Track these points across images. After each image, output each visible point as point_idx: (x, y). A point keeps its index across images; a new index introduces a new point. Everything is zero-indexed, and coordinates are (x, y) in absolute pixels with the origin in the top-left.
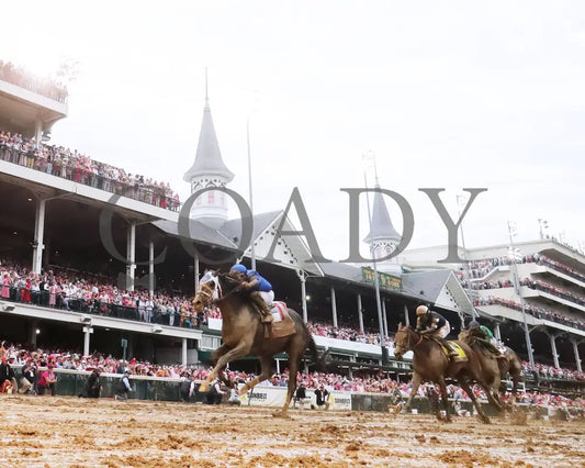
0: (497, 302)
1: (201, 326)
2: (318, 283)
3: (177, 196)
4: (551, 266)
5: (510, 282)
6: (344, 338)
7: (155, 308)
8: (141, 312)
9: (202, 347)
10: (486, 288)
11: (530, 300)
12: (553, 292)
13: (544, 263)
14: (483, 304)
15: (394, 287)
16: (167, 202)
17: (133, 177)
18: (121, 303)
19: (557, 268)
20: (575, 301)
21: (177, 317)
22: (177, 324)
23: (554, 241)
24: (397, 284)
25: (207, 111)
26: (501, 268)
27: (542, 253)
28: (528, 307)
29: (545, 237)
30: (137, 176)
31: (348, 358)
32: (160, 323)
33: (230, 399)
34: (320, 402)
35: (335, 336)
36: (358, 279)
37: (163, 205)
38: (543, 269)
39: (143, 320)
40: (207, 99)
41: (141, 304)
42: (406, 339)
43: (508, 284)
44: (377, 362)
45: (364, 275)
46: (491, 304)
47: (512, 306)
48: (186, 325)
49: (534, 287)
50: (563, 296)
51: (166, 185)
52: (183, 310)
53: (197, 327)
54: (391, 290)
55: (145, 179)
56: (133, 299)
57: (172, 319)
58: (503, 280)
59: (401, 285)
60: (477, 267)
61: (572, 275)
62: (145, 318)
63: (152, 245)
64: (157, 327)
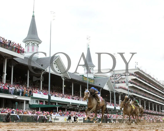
0: (121, 88)
1: (31, 96)
2: (68, 81)
3: (24, 49)
4: (137, 77)
5: (125, 82)
6: (76, 100)
7: (15, 89)
8: (10, 91)
9: (31, 103)
10: (118, 83)
11: (130, 87)
12: (136, 85)
13: (135, 76)
14: (117, 88)
15: (92, 82)
16: (20, 51)
17: (7, 41)
18: (3, 88)
19: (139, 78)
20: (142, 87)
21: (23, 93)
22: (22, 95)
23: (139, 69)
24: (93, 82)
25: (33, 17)
26: (123, 77)
27: (135, 73)
28: (129, 89)
29: (136, 68)
30: (9, 41)
31: (76, 106)
32: (16, 95)
33: (49, 121)
34: (75, 121)
35: (73, 99)
36: (81, 80)
37: (18, 52)
38: (135, 78)
39: (10, 94)
40: (34, 12)
41: (10, 88)
42: (123, 105)
43: (124, 82)
44: (85, 107)
45: (83, 78)
46: (119, 88)
47: (125, 89)
48: (26, 96)
49: (131, 83)
50: (139, 86)
51: (19, 45)
52: (25, 90)
53: (29, 96)
54: (91, 83)
55: (11, 42)
56: (7, 87)
57: (21, 93)
58: (123, 81)
59: (94, 82)
60: (115, 76)
61: (142, 80)
62: (11, 93)
63: (13, 67)
64: (16, 96)
